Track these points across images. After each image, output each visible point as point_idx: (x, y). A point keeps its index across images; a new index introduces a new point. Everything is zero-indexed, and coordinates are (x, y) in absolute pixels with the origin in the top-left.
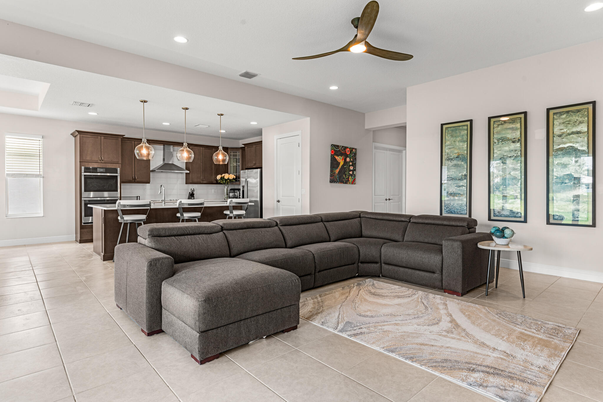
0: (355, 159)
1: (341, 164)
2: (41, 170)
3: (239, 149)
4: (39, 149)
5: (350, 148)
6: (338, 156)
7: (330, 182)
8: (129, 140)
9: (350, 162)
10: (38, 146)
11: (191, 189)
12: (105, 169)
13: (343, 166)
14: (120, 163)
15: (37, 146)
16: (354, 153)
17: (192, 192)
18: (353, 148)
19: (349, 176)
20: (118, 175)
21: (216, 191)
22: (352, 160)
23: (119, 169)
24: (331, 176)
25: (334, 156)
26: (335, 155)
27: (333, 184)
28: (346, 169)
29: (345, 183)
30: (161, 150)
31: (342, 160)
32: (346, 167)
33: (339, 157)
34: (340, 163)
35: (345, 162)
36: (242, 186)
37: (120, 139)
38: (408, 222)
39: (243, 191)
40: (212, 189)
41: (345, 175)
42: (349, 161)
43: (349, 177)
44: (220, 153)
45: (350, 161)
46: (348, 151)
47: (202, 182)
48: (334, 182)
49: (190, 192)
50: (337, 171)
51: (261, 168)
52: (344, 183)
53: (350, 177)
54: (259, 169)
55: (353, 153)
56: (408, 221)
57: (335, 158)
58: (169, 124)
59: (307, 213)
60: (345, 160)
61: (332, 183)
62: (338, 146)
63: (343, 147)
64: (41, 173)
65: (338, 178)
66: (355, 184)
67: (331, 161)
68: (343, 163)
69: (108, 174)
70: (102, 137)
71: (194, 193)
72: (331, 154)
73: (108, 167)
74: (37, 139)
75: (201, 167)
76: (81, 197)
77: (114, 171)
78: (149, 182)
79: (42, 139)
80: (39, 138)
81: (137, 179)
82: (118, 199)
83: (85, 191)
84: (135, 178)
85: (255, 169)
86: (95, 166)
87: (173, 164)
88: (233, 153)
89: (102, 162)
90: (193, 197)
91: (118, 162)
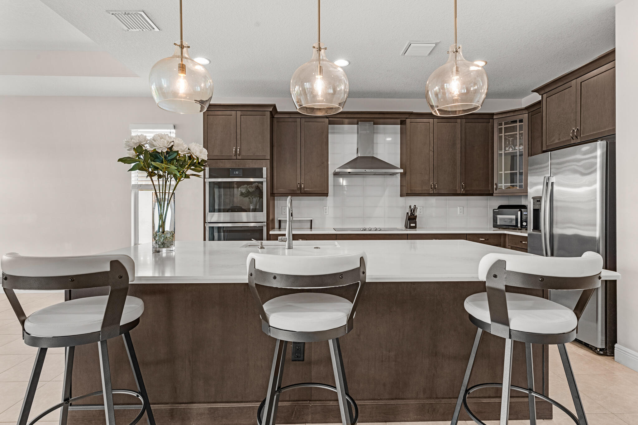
3: (521, 112)
8: (292, 117)
11: (410, 207)
14: (269, 158)
17: (411, 213)
21: (466, 209)
23: (265, 169)
30: (352, 133)
36: (534, 198)
39: (537, 212)
40: (457, 207)
47: (432, 192)
49: (408, 213)
51: (610, 138)
69: (249, 180)
70: (239, 113)
71: (417, 213)
73: (247, 166)
74: (169, 131)
75: (431, 160)
76: (205, 222)
77: (257, 173)
78: (326, 195)
79: (174, 131)
80: (170, 129)
81: (304, 188)
82: (265, 225)
83: (212, 210)
84: (301, 186)
85: (595, 140)
86: (228, 165)
87: (373, 158)
88: (505, 124)
89: (239, 157)
90: (414, 225)
91: (265, 156)
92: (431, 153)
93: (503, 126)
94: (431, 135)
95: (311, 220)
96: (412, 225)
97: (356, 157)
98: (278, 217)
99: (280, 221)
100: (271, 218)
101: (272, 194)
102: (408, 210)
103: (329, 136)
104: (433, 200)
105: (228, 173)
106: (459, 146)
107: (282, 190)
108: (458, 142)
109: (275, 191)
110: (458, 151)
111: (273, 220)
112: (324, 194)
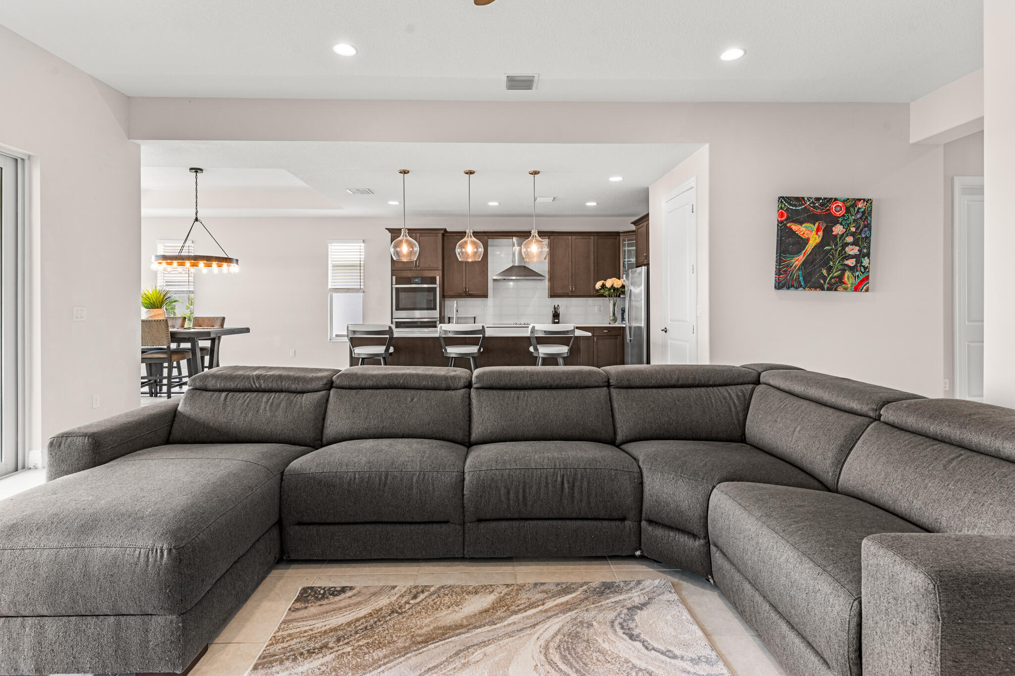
0: (869, 226)
1: (811, 242)
2: (362, 284)
4: (359, 256)
5: (845, 201)
6: (801, 223)
7: (775, 287)
8: (451, 234)
9: (847, 235)
10: (359, 253)
11: (555, 306)
12: (420, 279)
13: (819, 246)
14: (440, 269)
15: (356, 253)
16: (864, 213)
17: (556, 311)
18: (859, 200)
19: (843, 271)
20: (437, 286)
21: (602, 308)
22: (853, 229)
23: (438, 278)
24: (779, 272)
25: (785, 225)
26: (790, 222)
27: (784, 292)
28: (833, 255)
29: (829, 289)
30: (509, 246)
31: (814, 233)
32: (831, 249)
33: (803, 226)
34: (808, 239)
35: (828, 237)
37: (440, 235)
38: (870, 417)
40: (595, 306)
41: (830, 269)
42: (840, 233)
43: (843, 275)
44: (534, 241)
45: (848, 233)
46: (838, 209)
47: (571, 294)
48: (788, 288)
50: (798, 260)
51: (648, 265)
52: (823, 289)
53: (848, 273)
54: (643, 267)
55: (858, 212)
56: (871, 414)
57: (791, 229)
58: (498, 204)
59: (704, 360)
60: (828, 231)
61: (780, 291)
62: (800, 200)
63: (818, 199)
64: (362, 287)
65: (801, 278)
66: (867, 290)
67: (778, 237)
68: (818, 240)
69: (425, 286)
71: (561, 311)
72: (778, 220)
73: (424, 275)
74: (359, 245)
75: (570, 269)
76: (392, 318)
77: (433, 280)
78: (486, 296)
79: (363, 245)
80: (360, 243)
81: (468, 292)
82: (438, 320)
83: (397, 309)
84: (466, 290)
85: (641, 266)
86: (409, 274)
87: (525, 267)
88: (628, 240)
89: (418, 269)
90: (557, 321)
91: (438, 267)
92: (570, 264)
93: (626, 242)
94: (570, 249)
95: (475, 317)
96: (556, 321)
97: (511, 265)
98: (447, 314)
99: (449, 318)
100: (442, 315)
101: (443, 296)
102: (553, 310)
103: (489, 248)
104: (574, 301)
105: (409, 281)
106: (592, 257)
107: (450, 293)
108: (592, 254)
109: (446, 294)
110: (592, 261)
111: (444, 317)
112: (485, 296)
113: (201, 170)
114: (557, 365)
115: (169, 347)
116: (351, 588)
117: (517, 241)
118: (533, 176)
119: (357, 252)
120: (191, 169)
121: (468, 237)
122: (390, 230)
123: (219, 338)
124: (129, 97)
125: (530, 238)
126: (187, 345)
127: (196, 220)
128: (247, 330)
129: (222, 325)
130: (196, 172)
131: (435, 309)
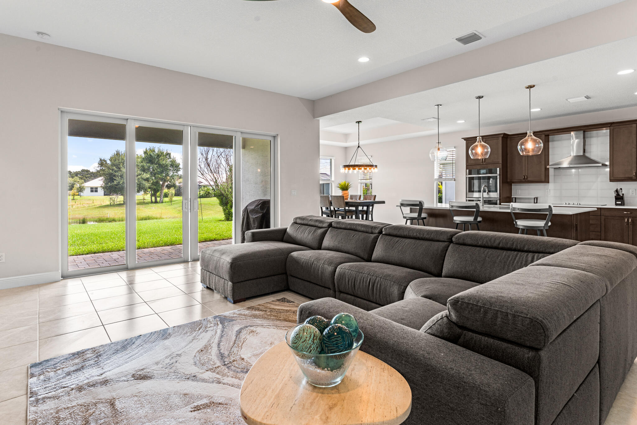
2: (454, 175)
4: (452, 158)
8: (520, 136)
12: (486, 170)
14: (501, 163)
17: (618, 194)
20: (498, 175)
23: (498, 169)
37: (501, 138)
47: (635, 178)
58: (539, 109)
64: (454, 177)
69: (489, 175)
73: (489, 168)
74: (452, 150)
75: (634, 154)
76: (466, 197)
79: (454, 150)
81: (527, 178)
82: (498, 200)
83: (470, 191)
84: (525, 177)
86: (478, 168)
87: (586, 156)
89: (484, 163)
90: (620, 203)
91: (499, 162)
92: (634, 150)
94: (634, 136)
95: (537, 198)
99: (515, 198)
100: (505, 196)
103: (550, 143)
105: (478, 172)
109: (508, 181)
111: (509, 197)
112: (547, 181)
113: (361, 122)
114: (537, 235)
115: (345, 209)
116: (294, 302)
117: (575, 134)
118: (529, 89)
119: (451, 155)
120: (356, 122)
121: (478, 142)
122: (465, 139)
123: (373, 206)
124: (314, 101)
125: (526, 138)
126: (354, 208)
127: (359, 147)
128: (383, 202)
129: (374, 199)
130: (359, 123)
131: (497, 192)
